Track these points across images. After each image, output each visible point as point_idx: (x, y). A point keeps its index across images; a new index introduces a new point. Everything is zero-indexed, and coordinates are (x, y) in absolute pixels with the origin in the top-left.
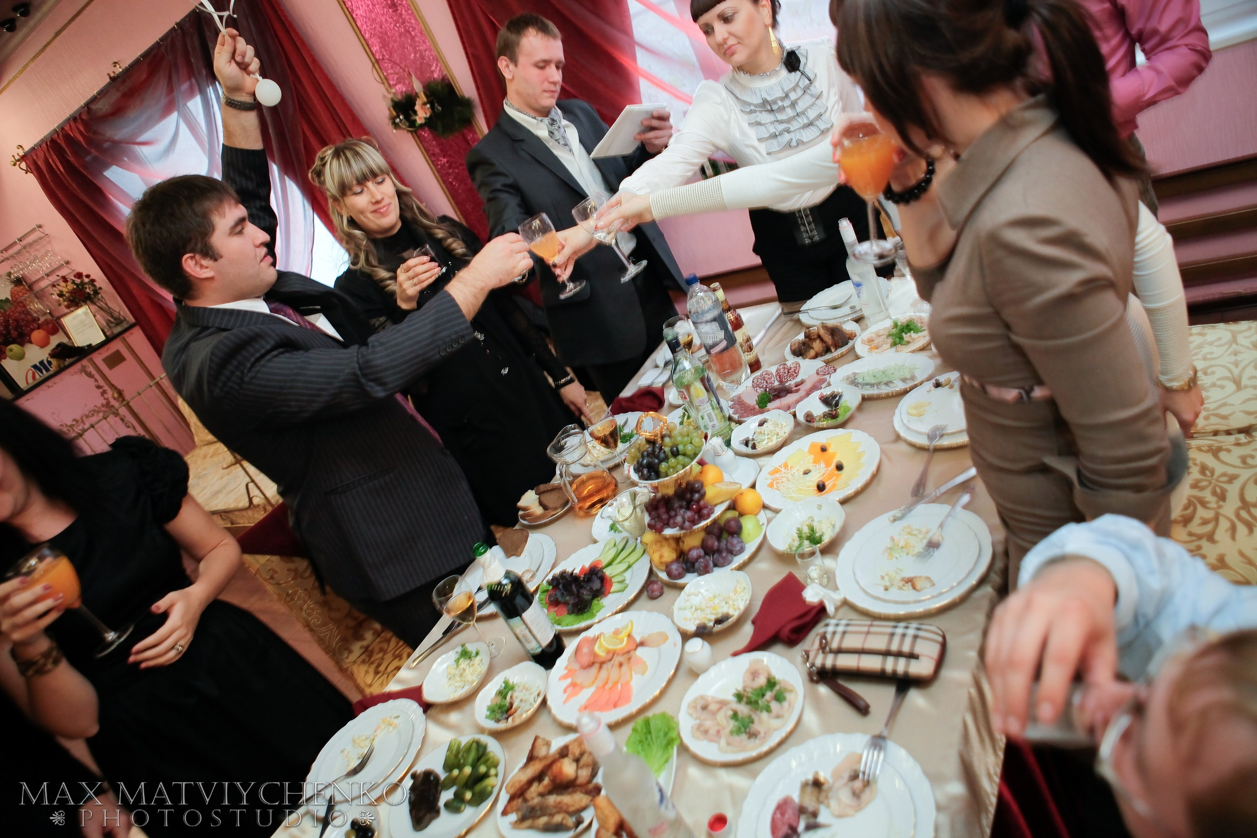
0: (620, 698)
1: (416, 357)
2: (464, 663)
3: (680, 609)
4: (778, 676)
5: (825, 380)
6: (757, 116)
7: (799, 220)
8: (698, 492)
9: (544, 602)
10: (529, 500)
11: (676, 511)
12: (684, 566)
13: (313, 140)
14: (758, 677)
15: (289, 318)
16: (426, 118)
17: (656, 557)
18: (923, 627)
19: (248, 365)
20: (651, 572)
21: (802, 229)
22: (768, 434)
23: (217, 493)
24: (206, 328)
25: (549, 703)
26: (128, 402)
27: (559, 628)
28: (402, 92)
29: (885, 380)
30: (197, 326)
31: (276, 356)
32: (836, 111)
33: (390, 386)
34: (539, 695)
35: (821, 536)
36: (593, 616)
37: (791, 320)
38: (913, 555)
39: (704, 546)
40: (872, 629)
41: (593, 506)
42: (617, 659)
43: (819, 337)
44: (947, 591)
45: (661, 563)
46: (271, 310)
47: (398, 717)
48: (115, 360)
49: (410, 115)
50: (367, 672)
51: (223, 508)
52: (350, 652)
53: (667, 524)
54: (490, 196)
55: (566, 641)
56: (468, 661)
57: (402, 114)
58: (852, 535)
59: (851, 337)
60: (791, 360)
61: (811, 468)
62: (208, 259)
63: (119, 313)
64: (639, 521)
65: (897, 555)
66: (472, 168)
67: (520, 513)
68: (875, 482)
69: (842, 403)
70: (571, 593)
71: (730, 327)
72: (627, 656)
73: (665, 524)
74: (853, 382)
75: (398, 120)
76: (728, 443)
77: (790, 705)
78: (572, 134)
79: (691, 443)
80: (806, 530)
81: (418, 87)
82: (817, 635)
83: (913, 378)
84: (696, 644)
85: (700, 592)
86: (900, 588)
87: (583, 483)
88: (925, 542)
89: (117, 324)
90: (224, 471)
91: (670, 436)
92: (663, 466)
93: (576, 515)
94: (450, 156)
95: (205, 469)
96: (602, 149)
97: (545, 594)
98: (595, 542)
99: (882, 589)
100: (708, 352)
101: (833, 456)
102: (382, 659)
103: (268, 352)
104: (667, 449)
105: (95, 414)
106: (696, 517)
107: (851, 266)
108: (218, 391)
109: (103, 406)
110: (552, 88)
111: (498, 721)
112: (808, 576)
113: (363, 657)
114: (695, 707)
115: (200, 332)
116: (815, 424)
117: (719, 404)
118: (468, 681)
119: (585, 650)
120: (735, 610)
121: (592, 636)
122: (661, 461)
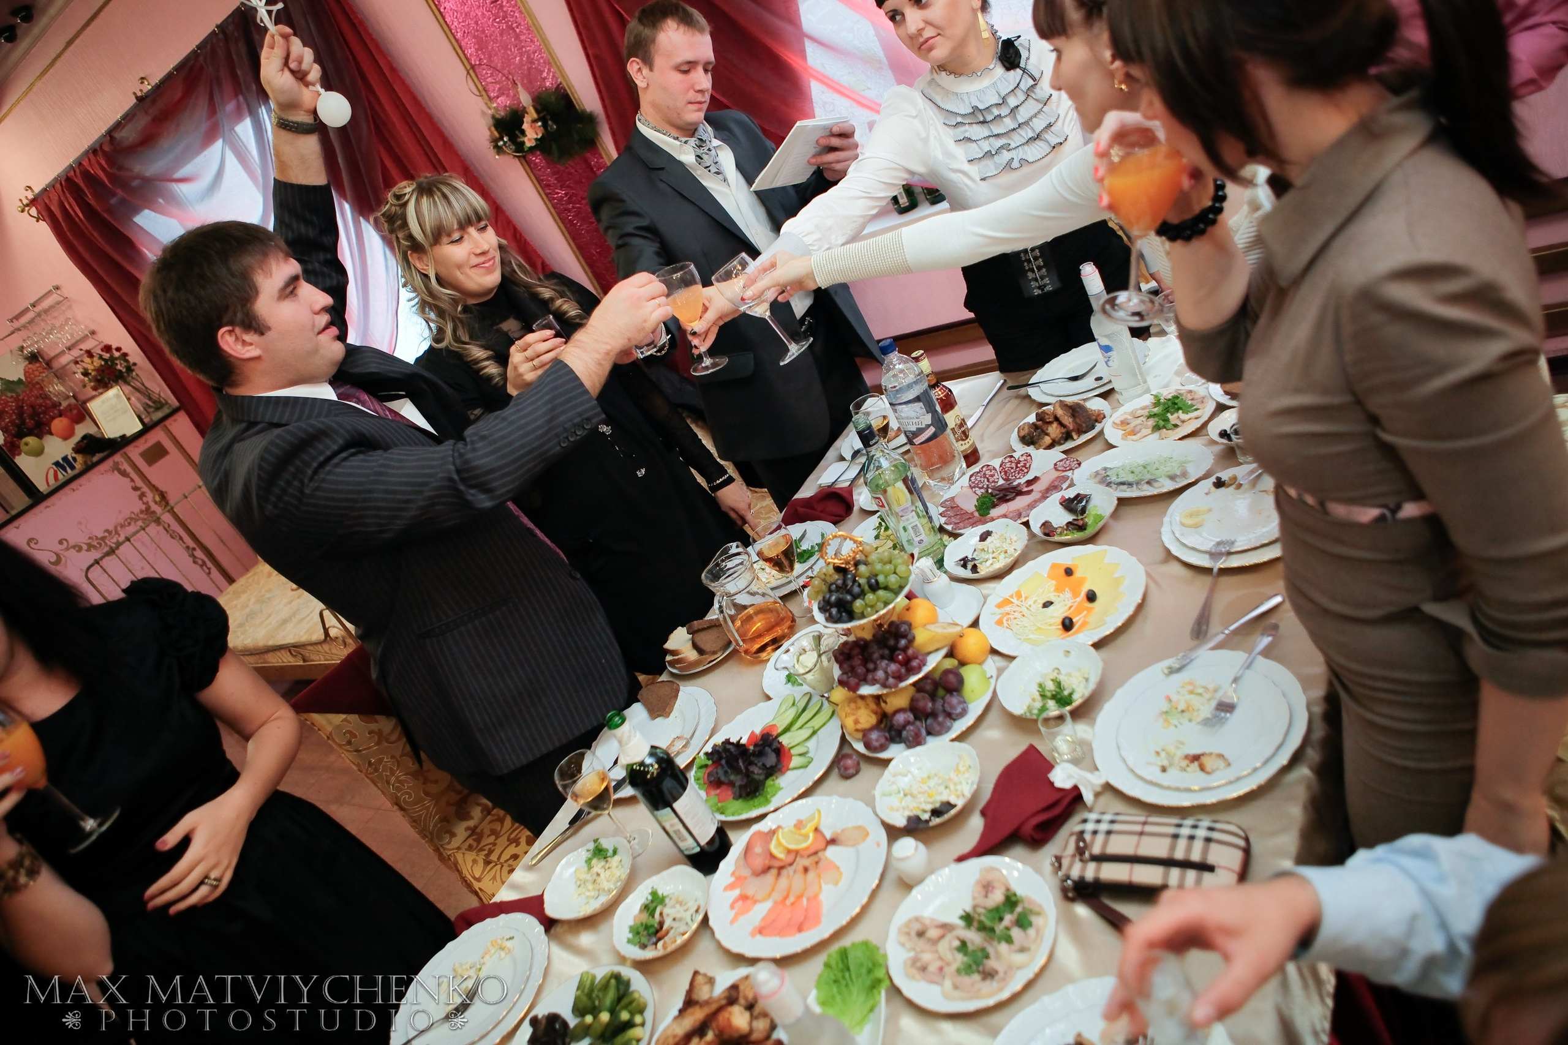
0: (806, 918)
1: (530, 452)
2: (598, 865)
3: (884, 795)
4: (1020, 890)
5: (1066, 478)
6: (966, 131)
7: (1026, 264)
8: (904, 636)
9: (701, 781)
10: (679, 640)
11: (875, 663)
12: (887, 735)
13: (394, 171)
14: (992, 892)
15: (364, 405)
16: (536, 140)
17: (849, 722)
18: (1218, 826)
19: (309, 472)
20: (843, 739)
21: (1030, 275)
22: (993, 552)
23: (285, 621)
24: (252, 424)
25: (712, 923)
26: (172, 508)
27: (723, 818)
28: (506, 106)
29: (1148, 477)
30: (242, 421)
31: (345, 459)
32: (1071, 119)
33: (498, 492)
34: (697, 911)
35: (1070, 695)
36: (768, 802)
37: (1017, 397)
38: (1198, 723)
39: (914, 708)
40: (1148, 829)
41: (762, 649)
42: (802, 862)
43: (1056, 419)
44: (1249, 775)
45: (857, 730)
46: (339, 396)
47: (512, 938)
48: (156, 454)
49: (517, 136)
50: (475, 861)
51: (292, 641)
52: (453, 835)
53: (864, 680)
54: (620, 242)
55: (732, 835)
56: (603, 863)
57: (506, 135)
58: (1113, 694)
59: (1099, 417)
60: (1020, 450)
61: (1052, 599)
62: (252, 333)
63: (159, 395)
64: (827, 673)
65: (1175, 722)
66: (597, 205)
67: (669, 658)
68: (1140, 618)
69: (1091, 508)
70: (736, 770)
71: (938, 408)
72: (814, 858)
73: (860, 680)
74: (1104, 478)
75: (501, 143)
76: (940, 563)
77: (1038, 932)
78: (726, 158)
79: (895, 573)
80: (1050, 686)
81: (525, 99)
82: (1072, 834)
83: (1184, 474)
84: (907, 846)
85: (909, 772)
86: (1183, 770)
87: (749, 618)
88: (1214, 704)
89: (157, 409)
90: (294, 593)
91: (866, 564)
92: (858, 604)
93: (741, 660)
94: (568, 187)
95: (269, 591)
96: (766, 179)
97: (703, 770)
98: (769, 698)
99: (1158, 770)
100: (910, 442)
101: (1082, 581)
102: (494, 844)
103: (335, 454)
104: (862, 581)
105: (133, 523)
106: (903, 670)
107: (1098, 324)
108: (270, 507)
109: (142, 512)
110: (700, 98)
111: (644, 946)
112: (1055, 749)
113: (470, 841)
114: (908, 934)
115: (246, 430)
116: (1057, 538)
117: (927, 513)
118: (604, 890)
119: (758, 850)
120: (958, 797)
121: (766, 830)
122: (855, 597)
